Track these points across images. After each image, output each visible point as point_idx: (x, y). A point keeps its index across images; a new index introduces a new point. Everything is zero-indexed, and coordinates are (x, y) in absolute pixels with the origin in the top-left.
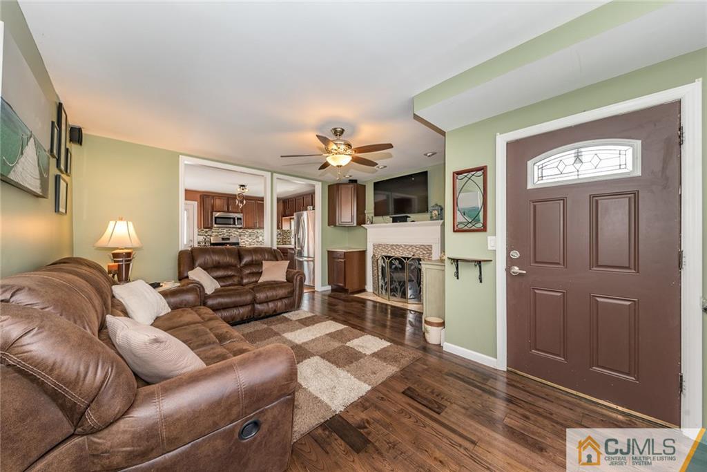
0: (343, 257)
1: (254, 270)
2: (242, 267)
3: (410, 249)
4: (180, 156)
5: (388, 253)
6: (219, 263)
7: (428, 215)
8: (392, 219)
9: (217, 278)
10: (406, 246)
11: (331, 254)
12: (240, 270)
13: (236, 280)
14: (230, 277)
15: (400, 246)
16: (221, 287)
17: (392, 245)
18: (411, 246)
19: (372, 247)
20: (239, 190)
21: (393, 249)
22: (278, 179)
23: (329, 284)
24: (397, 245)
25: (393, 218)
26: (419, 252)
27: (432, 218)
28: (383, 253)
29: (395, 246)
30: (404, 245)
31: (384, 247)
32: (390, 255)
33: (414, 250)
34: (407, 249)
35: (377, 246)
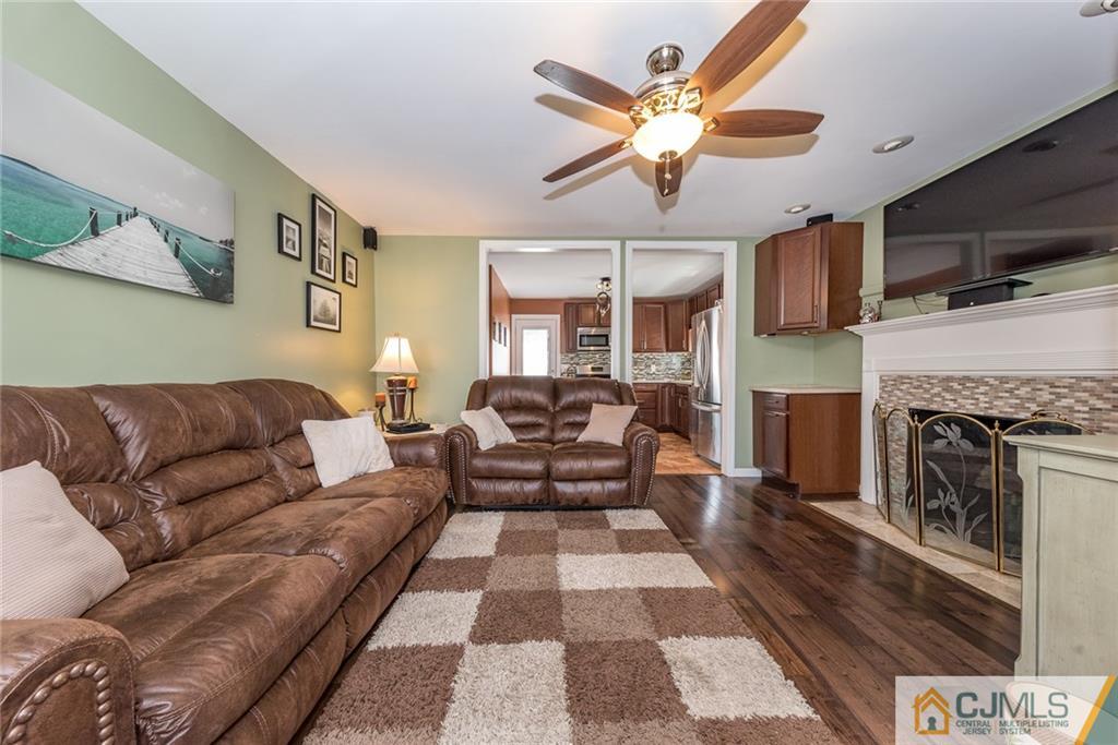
0: (783, 406)
1: (579, 419)
2: (558, 412)
3: (1023, 391)
4: (481, 242)
5: (930, 401)
6: (520, 402)
8: (945, 299)
9: (513, 427)
10: (1003, 380)
11: (760, 398)
12: (553, 417)
13: (542, 434)
14: (535, 426)
15: (980, 381)
16: (518, 441)
17: (949, 379)
18: (1028, 381)
19: (877, 384)
20: (600, 286)
21: (948, 390)
22: (634, 250)
23: (756, 465)
24: (968, 379)
25: (951, 295)
26: (1066, 401)
28: (911, 401)
29: (964, 380)
30: (996, 378)
31: (916, 383)
32: (934, 407)
33: (1046, 396)
34: (1011, 391)
35: (895, 380)
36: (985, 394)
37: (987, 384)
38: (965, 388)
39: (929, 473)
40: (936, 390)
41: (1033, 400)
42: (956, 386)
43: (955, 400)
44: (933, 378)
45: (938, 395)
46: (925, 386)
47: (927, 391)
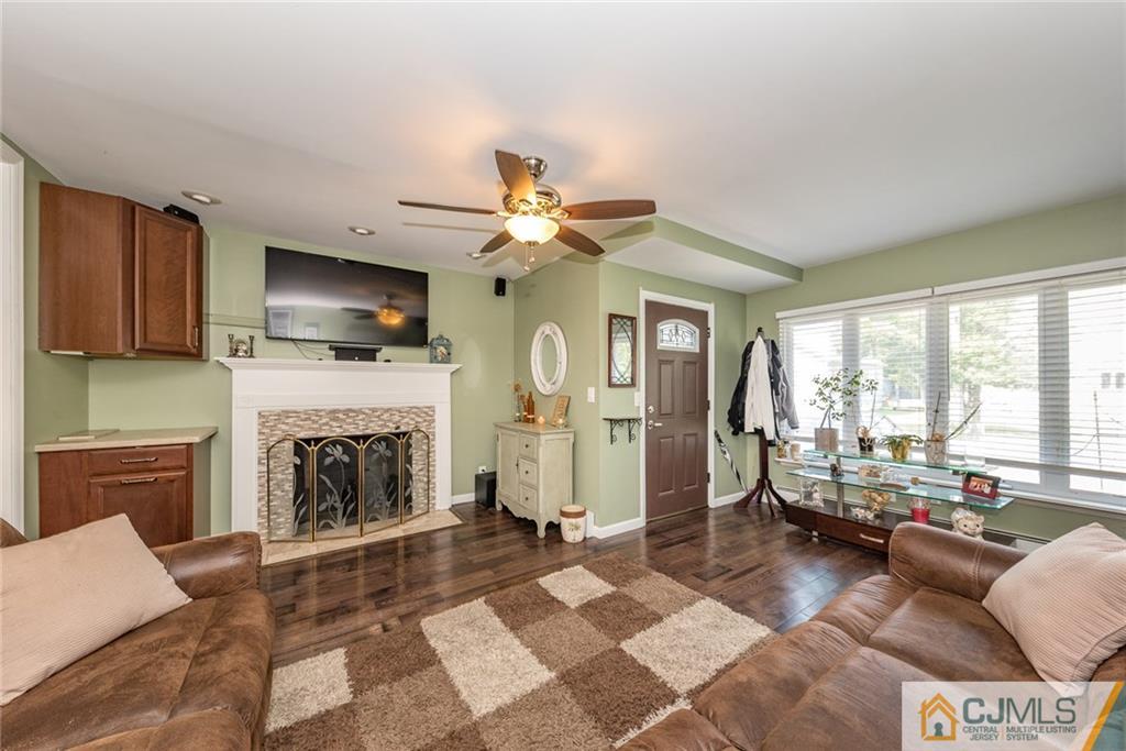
3: (385, 416)
7: (425, 352)
8: (333, 353)
10: (374, 410)
15: (360, 412)
17: (335, 411)
19: (254, 422)
21: (336, 419)
24: (349, 410)
25: (338, 349)
26: (406, 420)
27: (433, 360)
28: (299, 432)
29: (347, 412)
30: (370, 409)
31: (303, 416)
32: (322, 434)
33: (397, 418)
34: (378, 417)
35: (279, 415)
36: (363, 420)
37: (364, 413)
38: (349, 417)
39: (321, 482)
40: (324, 421)
41: (390, 421)
42: (341, 416)
43: (340, 427)
44: (321, 411)
45: (326, 424)
46: (313, 418)
47: (314, 422)
